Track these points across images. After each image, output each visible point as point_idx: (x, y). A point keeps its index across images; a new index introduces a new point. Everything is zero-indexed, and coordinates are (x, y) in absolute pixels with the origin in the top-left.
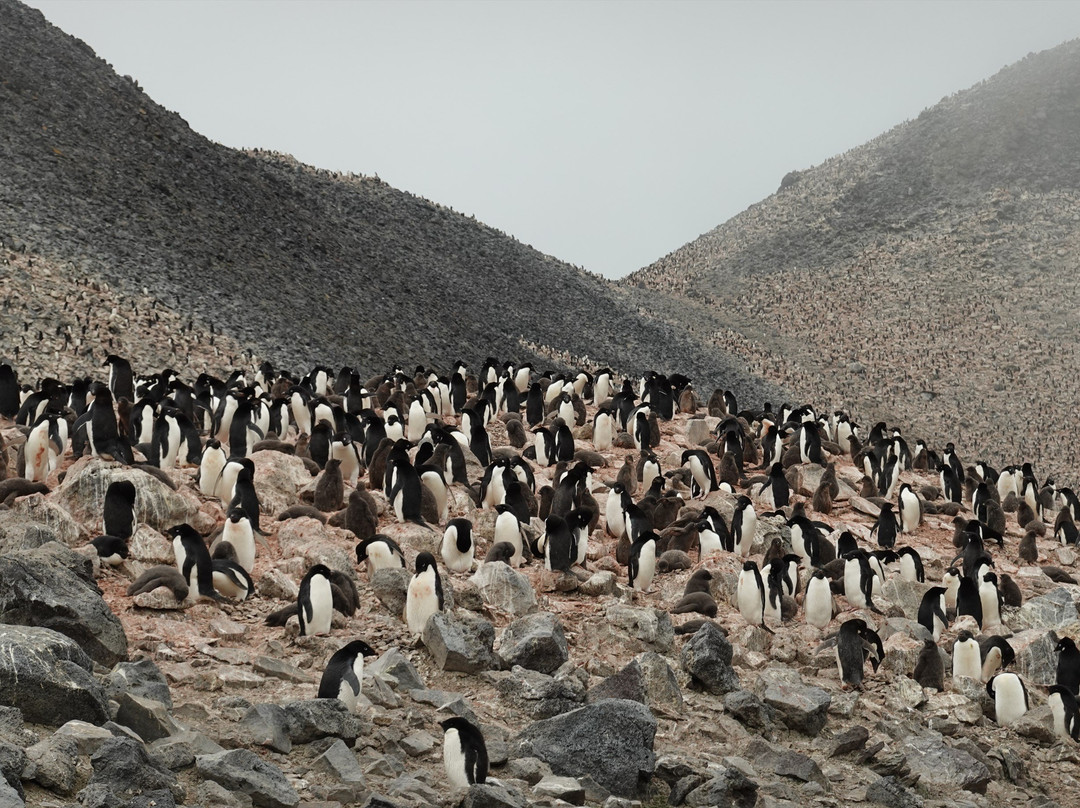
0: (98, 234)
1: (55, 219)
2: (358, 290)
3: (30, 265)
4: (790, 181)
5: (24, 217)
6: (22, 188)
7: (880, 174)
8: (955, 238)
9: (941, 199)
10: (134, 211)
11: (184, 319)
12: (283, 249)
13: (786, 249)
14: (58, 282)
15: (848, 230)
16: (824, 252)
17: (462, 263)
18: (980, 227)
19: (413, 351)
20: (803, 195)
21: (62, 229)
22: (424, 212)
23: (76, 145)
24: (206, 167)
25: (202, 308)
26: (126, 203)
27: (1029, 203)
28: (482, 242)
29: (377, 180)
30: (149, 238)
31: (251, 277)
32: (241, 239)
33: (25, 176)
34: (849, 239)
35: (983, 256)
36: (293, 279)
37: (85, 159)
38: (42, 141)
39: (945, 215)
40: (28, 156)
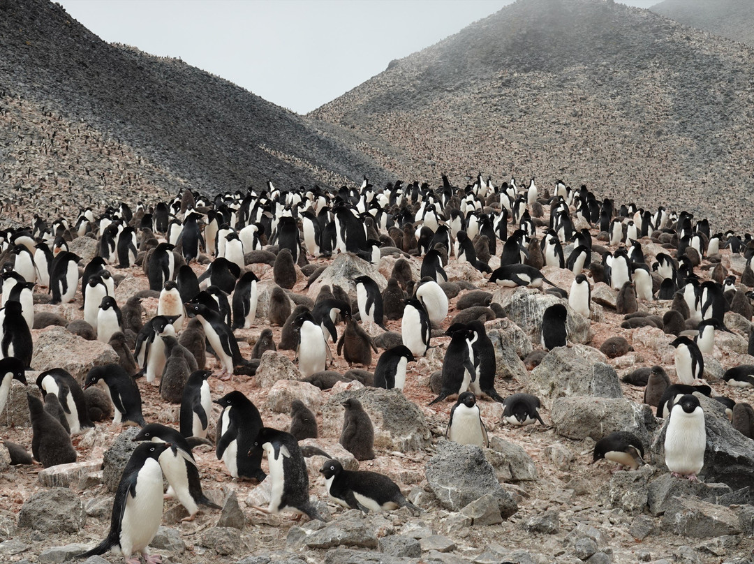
0: (54, 88)
1: (32, 80)
2: (186, 120)
3: (21, 105)
4: (393, 65)
5: (15, 79)
6: (13, 62)
7: (440, 61)
8: (480, 95)
9: (473, 75)
10: (71, 76)
11: (104, 135)
12: (147, 97)
13: (392, 100)
14: (36, 114)
15: (425, 90)
16: (412, 102)
17: (227, 105)
18: (492, 90)
19: (217, 153)
20: (401, 72)
21: (36, 85)
22: (206, 78)
23: (37, 40)
24: (102, 53)
25: (112, 129)
26: (66, 72)
27: (518, 78)
28: (236, 94)
29: (181, 61)
30: (80, 91)
31: (133, 113)
32: (126, 92)
33: (14, 56)
34: (425, 95)
35: (495, 105)
36: (154, 114)
37: (43, 47)
38: (20, 37)
39: (475, 83)
40: (14, 45)
